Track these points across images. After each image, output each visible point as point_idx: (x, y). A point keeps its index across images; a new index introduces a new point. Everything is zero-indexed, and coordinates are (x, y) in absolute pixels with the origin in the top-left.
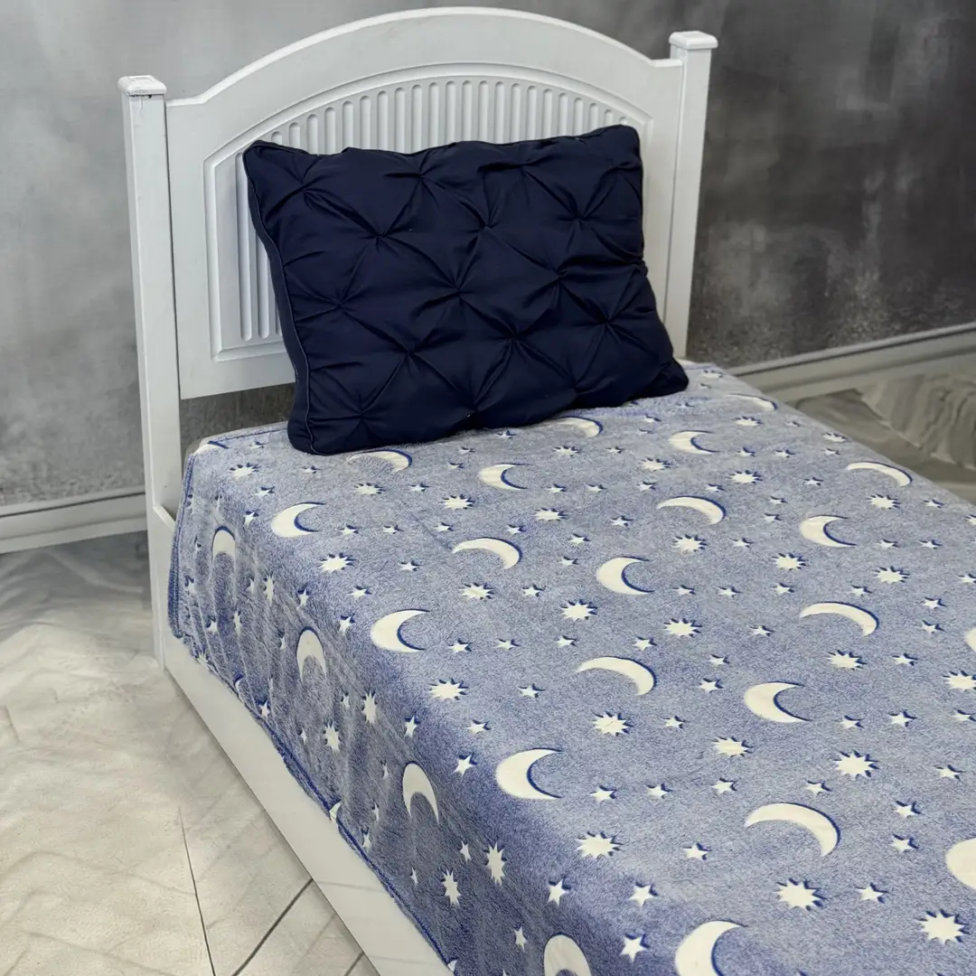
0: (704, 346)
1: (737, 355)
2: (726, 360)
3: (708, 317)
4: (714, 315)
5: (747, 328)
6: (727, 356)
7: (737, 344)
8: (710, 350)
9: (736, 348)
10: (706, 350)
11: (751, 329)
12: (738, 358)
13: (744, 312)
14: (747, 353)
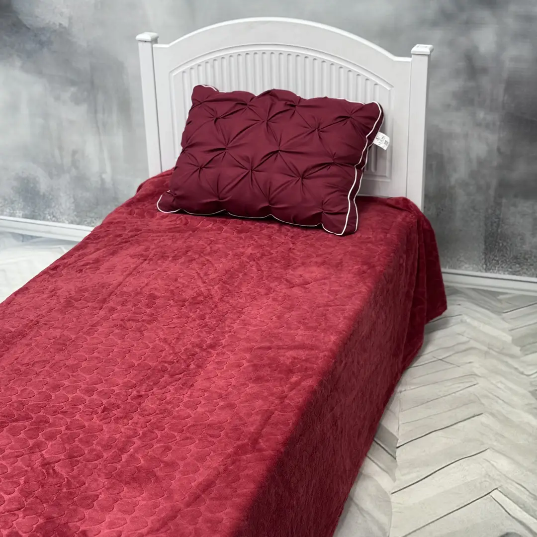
0: (497, 259)
1: (518, 269)
2: (510, 270)
3: (501, 245)
4: (505, 244)
5: (527, 256)
6: (511, 268)
7: (519, 264)
8: (500, 262)
9: (517, 265)
10: (498, 261)
11: (530, 258)
12: (519, 271)
13: (526, 247)
14: (525, 270)
